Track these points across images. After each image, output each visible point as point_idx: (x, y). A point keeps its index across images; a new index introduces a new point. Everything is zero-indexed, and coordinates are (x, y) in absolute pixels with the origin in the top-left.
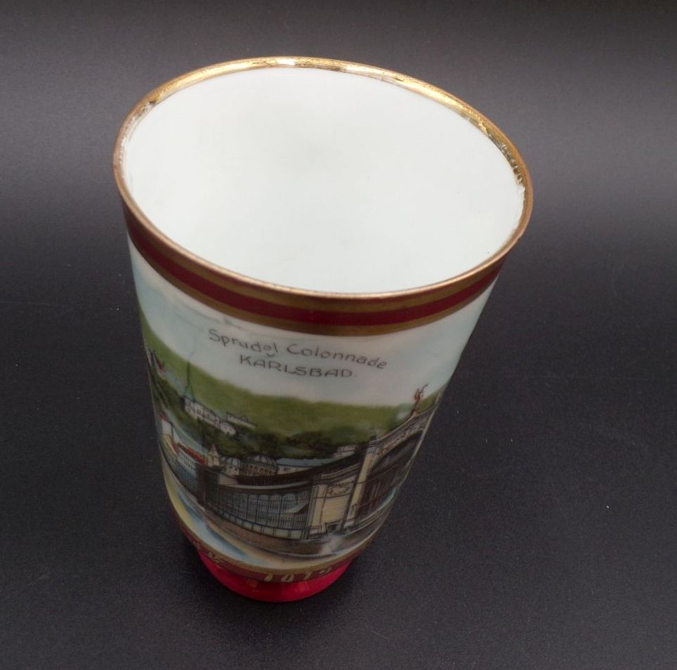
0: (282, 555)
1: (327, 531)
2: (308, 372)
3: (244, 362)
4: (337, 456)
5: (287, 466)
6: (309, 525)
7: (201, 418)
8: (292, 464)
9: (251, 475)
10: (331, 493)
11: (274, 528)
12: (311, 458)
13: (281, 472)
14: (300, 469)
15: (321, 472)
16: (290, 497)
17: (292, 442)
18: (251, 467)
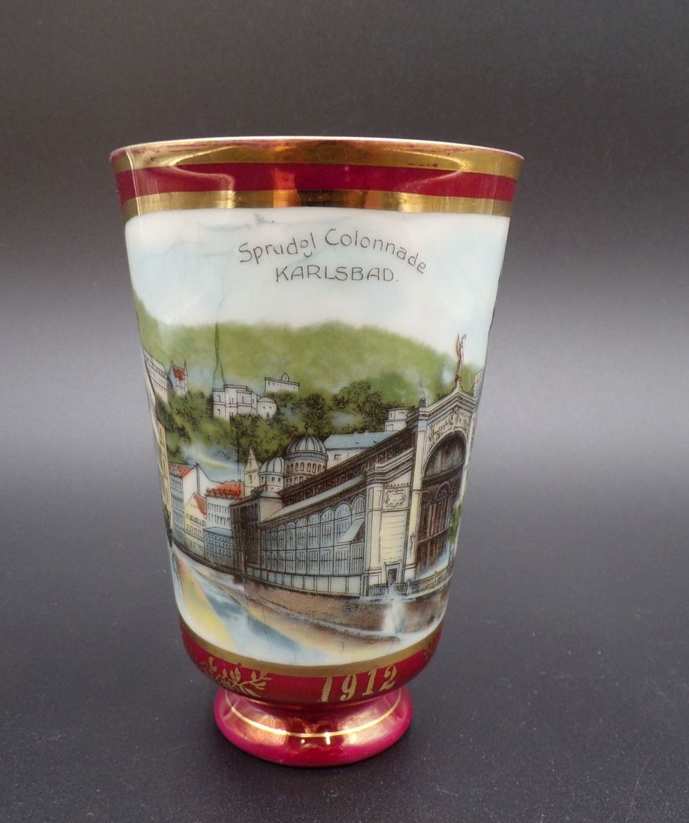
0: (341, 633)
1: (387, 584)
2: (349, 272)
3: (282, 278)
4: (389, 428)
5: (337, 449)
6: (367, 567)
7: (234, 411)
8: (342, 446)
9: (297, 482)
10: (387, 502)
11: (328, 576)
12: (362, 430)
13: (332, 464)
14: (352, 454)
15: (373, 459)
16: (343, 509)
17: (340, 403)
18: (297, 464)
